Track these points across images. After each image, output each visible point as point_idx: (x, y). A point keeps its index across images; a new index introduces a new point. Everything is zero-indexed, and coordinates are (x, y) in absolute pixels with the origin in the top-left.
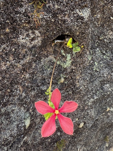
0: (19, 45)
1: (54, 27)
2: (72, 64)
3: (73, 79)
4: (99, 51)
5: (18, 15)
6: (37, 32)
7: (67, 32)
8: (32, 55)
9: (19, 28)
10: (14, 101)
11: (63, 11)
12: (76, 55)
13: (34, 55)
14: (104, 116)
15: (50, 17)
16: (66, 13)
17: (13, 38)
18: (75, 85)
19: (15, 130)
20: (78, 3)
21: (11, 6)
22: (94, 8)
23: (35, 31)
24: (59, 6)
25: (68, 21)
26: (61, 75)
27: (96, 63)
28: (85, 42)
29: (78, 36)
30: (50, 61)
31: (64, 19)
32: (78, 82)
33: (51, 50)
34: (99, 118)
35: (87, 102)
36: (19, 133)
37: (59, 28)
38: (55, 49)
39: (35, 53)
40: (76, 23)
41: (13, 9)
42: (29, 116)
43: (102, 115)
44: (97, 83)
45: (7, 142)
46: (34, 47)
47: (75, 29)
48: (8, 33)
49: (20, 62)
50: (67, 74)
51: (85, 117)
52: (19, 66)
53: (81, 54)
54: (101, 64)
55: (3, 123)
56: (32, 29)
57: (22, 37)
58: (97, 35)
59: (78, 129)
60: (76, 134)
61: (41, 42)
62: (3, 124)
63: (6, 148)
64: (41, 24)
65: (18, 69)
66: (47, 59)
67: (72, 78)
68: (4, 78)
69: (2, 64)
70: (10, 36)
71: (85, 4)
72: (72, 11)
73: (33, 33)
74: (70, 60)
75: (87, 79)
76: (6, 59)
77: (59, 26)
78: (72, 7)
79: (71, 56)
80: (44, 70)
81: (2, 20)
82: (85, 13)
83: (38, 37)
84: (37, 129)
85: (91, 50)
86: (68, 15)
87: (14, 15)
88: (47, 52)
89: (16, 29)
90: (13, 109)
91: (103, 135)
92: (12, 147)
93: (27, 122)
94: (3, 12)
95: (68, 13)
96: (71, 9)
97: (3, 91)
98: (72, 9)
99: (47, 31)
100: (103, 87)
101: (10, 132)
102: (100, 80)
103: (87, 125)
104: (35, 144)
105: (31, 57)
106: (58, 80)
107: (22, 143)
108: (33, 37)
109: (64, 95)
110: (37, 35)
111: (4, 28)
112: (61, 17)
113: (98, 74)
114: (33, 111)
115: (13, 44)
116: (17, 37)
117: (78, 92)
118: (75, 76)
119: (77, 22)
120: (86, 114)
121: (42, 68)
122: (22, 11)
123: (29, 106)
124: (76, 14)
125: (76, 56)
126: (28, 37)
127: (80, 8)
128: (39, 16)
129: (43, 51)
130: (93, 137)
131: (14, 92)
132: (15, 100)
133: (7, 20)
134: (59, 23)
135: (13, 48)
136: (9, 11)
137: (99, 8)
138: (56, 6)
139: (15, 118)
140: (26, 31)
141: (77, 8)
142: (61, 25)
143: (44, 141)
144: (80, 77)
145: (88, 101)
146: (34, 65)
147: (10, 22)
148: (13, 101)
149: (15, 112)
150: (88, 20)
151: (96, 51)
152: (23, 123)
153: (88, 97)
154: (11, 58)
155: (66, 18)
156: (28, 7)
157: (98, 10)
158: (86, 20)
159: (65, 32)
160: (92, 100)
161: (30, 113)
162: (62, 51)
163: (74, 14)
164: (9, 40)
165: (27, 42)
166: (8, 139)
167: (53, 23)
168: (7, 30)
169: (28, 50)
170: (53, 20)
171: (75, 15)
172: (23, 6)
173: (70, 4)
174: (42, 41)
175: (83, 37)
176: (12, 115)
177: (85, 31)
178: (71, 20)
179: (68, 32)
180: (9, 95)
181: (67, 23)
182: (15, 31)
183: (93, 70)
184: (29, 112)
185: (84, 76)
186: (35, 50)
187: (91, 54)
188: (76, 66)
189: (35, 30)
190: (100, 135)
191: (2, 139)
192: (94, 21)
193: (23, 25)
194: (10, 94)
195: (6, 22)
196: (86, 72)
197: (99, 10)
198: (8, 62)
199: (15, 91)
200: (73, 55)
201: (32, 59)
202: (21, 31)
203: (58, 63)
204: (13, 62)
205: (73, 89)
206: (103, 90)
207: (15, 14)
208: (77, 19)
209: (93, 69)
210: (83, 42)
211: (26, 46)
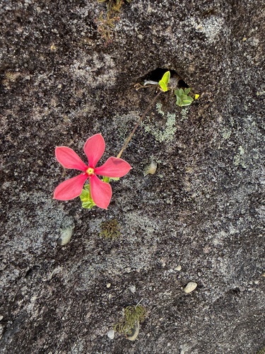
0: (72, 80)
1: (143, 51)
2: (178, 137)
3: (178, 171)
4: (254, 123)
5: (75, 21)
6: (107, 57)
7: (167, 63)
8: (96, 103)
9: (74, 46)
10: (46, 185)
11: (161, 19)
12: (189, 118)
13: (99, 105)
14: (258, 290)
15: (136, 29)
16: (168, 23)
17: (61, 64)
18: (183, 186)
19: (39, 241)
20: (194, 4)
21: (63, 4)
22: (240, 20)
23: (105, 55)
24: (155, 9)
25: (170, 39)
26: (152, 157)
27: (241, 148)
28: (211, 91)
29: (192, 75)
30: (131, 122)
31: (162, 36)
32: (190, 181)
33: (135, 98)
34: (242, 289)
35: (210, 237)
36: (45, 251)
37: (153, 53)
38: (142, 99)
39: (102, 100)
40: (188, 46)
41: (67, 9)
42: (72, 225)
43: (251, 283)
44: (240, 196)
45: (21, 260)
46: (100, 87)
47: (185, 59)
48: (53, 53)
49: (69, 112)
50: (164, 156)
51: (200, 271)
52: (67, 120)
53: (201, 118)
54: (255, 153)
55: (20, 221)
56: (99, 52)
57: (79, 64)
58: (249, 85)
59: (183, 298)
60: (179, 310)
61: (114, 79)
62: (19, 225)
63: (18, 271)
64: (117, 43)
65: (64, 126)
66: (126, 118)
67: (175, 169)
68: (35, 137)
69: (34, 109)
70: (57, 59)
71: (209, 6)
72: (181, 20)
73: (101, 59)
74: (174, 126)
75: (213, 180)
76: (44, 101)
77: (153, 49)
78: (181, 12)
79: (176, 118)
80: (115, 140)
81: (45, 27)
82: (209, 27)
83: (110, 67)
84: (86, 261)
85: (232, 118)
86: (172, 28)
87: (67, 20)
88: (125, 103)
89: (69, 48)
90: (43, 200)
91: (255, 341)
92: (29, 277)
93: (64, 234)
94: (49, 13)
95: (172, 24)
96: (178, 15)
97: (30, 159)
98: (181, 15)
99: (128, 59)
100: (257, 210)
101: (29, 242)
102: (250, 191)
103: (206, 292)
104: (77, 291)
105: (93, 108)
106: (143, 167)
107: (50, 276)
108: (99, 67)
109: (153, 202)
110: (107, 63)
111: (48, 43)
112: (157, 31)
113: (245, 177)
114: (82, 219)
115: (59, 76)
116: (69, 63)
117: (186, 202)
118: (184, 165)
119: (189, 43)
120: (205, 264)
121: (112, 134)
122: (83, 14)
123: (76, 206)
124: (188, 26)
125: (189, 120)
126: (90, 66)
127: (199, 16)
128: (114, 26)
129: (117, 99)
130: (221, 333)
131: (50, 168)
132: (49, 185)
133: (53, 29)
134: (152, 44)
135: (59, 83)
136: (60, 12)
137: (256, 24)
138: (150, 9)
139: (43, 220)
140: (88, 53)
141: (192, 15)
142: (156, 47)
143: (97, 293)
144: (196, 172)
145: (213, 234)
146: (98, 124)
147: (59, 33)
148: (44, 184)
149: (46, 207)
150: (217, 42)
151: (245, 122)
152: (56, 233)
153: (214, 226)
154: (54, 102)
155: (167, 33)
156: (95, 6)
157: (254, 28)
158: (211, 40)
159: (164, 62)
160: (223, 233)
161: (75, 222)
162: (159, 106)
163: (184, 26)
164: (53, 66)
165: (87, 76)
166: (24, 256)
167: (142, 42)
168: (52, 47)
169: (89, 93)
170: (140, 36)
171: (187, 29)
172: (86, 5)
173: (177, 5)
174: (118, 78)
175: (204, 78)
176: (39, 213)
177: (209, 67)
178: (178, 39)
179: (169, 64)
180: (39, 170)
181: (168, 43)
182: (67, 51)
183: (231, 164)
184: (74, 218)
185: (205, 171)
186: (102, 95)
187: (230, 126)
188: (187, 142)
189: (105, 53)
190: (246, 338)
191: (14, 250)
192: (244, 52)
193: (83, 41)
194: (41, 170)
195: (51, 32)
196: (211, 164)
197: (257, 28)
198: (46, 109)
199: (52, 166)
200: (181, 116)
201: (95, 111)
202: (77, 52)
203: (147, 129)
204: (56, 110)
205: (175, 194)
206: (255, 218)
207: (70, 18)
208: (190, 36)
209: (232, 161)
210: (205, 91)
211: (84, 84)
